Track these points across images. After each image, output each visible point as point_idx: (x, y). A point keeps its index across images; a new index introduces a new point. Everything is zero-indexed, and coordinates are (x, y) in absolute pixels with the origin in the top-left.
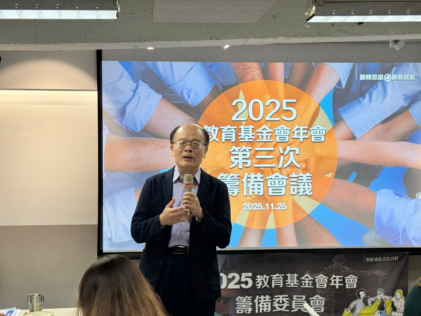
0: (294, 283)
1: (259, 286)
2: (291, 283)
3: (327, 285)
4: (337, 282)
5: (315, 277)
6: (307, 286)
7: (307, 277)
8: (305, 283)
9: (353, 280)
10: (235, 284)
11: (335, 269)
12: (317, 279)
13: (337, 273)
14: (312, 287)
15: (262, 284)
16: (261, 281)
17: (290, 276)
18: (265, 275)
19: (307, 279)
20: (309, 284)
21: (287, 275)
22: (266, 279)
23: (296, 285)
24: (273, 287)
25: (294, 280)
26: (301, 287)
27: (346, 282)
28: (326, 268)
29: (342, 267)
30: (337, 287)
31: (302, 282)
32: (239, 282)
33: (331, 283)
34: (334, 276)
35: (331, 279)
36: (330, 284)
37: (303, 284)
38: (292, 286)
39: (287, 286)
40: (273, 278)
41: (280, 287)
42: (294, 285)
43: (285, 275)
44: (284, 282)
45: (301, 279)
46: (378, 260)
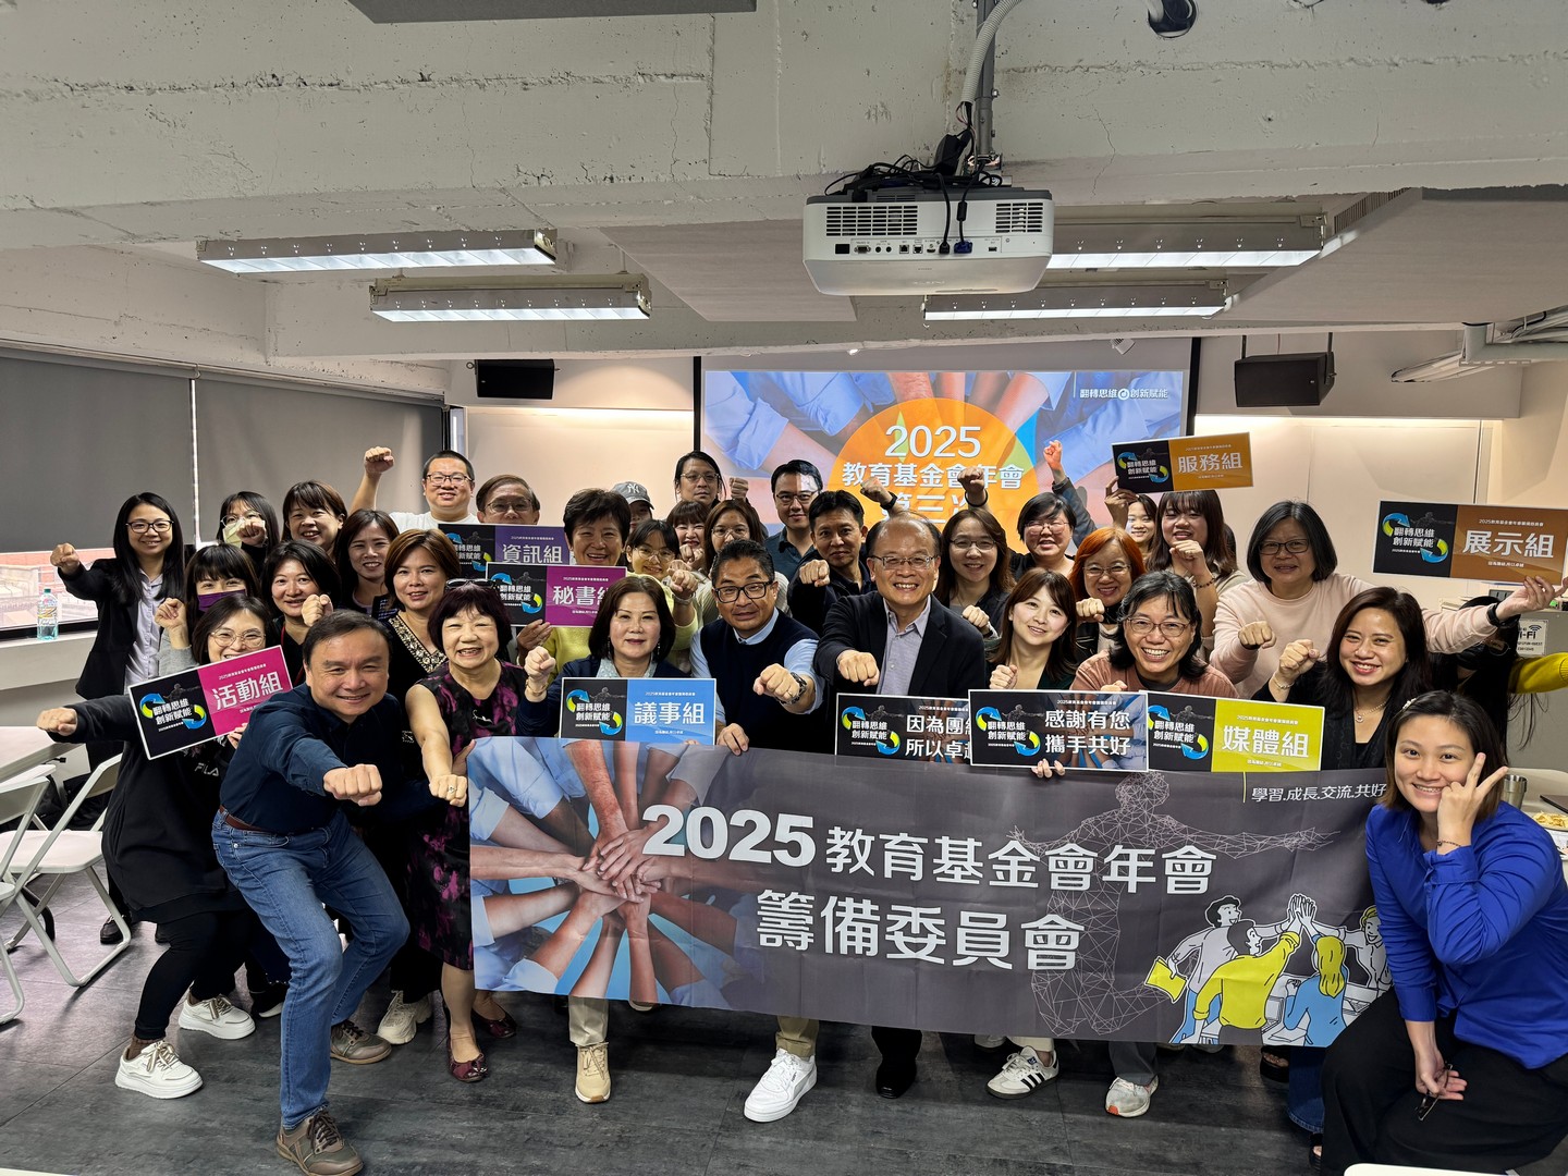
0: (963, 869)
1: (839, 863)
2: (952, 868)
3: (1093, 880)
4: (1133, 871)
5: (1047, 853)
6: (1013, 882)
7: (1014, 852)
8: (1007, 874)
9: (1194, 866)
10: (755, 848)
11: (1125, 826)
12: (1052, 861)
13: (1132, 840)
14: (1035, 885)
15: (849, 861)
16: (844, 847)
17: (950, 846)
18: (859, 831)
19: (1014, 860)
20: (1021, 874)
21: (937, 841)
22: (862, 843)
23: (973, 877)
24: (888, 874)
25: (966, 860)
26: (992, 883)
27: (1168, 871)
28: (1091, 820)
29: (1153, 819)
30: (1132, 889)
31: (995, 867)
32: (769, 844)
33: (1108, 872)
34: (1118, 849)
35: (1106, 861)
36: (1105, 878)
37: (1000, 875)
38: (958, 879)
39: (939, 879)
40: (887, 846)
41: (912, 878)
42: (963, 877)
43: (931, 841)
44: (929, 866)
45: (991, 856)
46: (1302, 797)
